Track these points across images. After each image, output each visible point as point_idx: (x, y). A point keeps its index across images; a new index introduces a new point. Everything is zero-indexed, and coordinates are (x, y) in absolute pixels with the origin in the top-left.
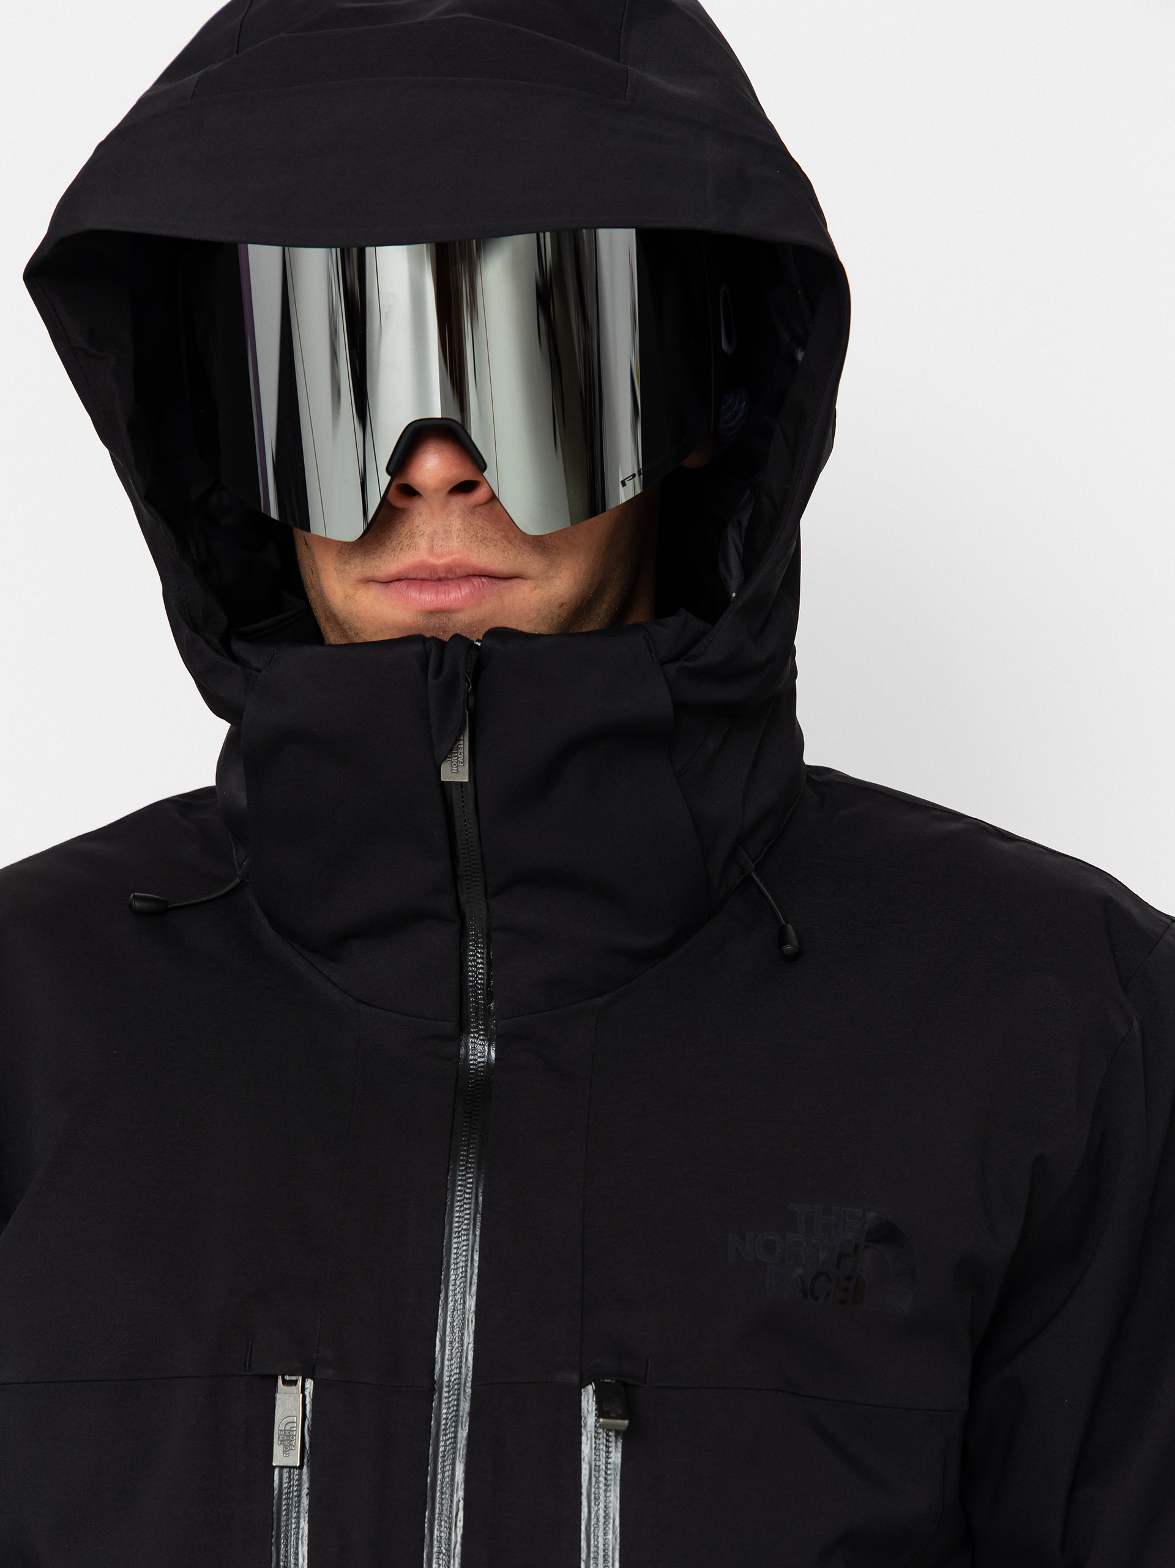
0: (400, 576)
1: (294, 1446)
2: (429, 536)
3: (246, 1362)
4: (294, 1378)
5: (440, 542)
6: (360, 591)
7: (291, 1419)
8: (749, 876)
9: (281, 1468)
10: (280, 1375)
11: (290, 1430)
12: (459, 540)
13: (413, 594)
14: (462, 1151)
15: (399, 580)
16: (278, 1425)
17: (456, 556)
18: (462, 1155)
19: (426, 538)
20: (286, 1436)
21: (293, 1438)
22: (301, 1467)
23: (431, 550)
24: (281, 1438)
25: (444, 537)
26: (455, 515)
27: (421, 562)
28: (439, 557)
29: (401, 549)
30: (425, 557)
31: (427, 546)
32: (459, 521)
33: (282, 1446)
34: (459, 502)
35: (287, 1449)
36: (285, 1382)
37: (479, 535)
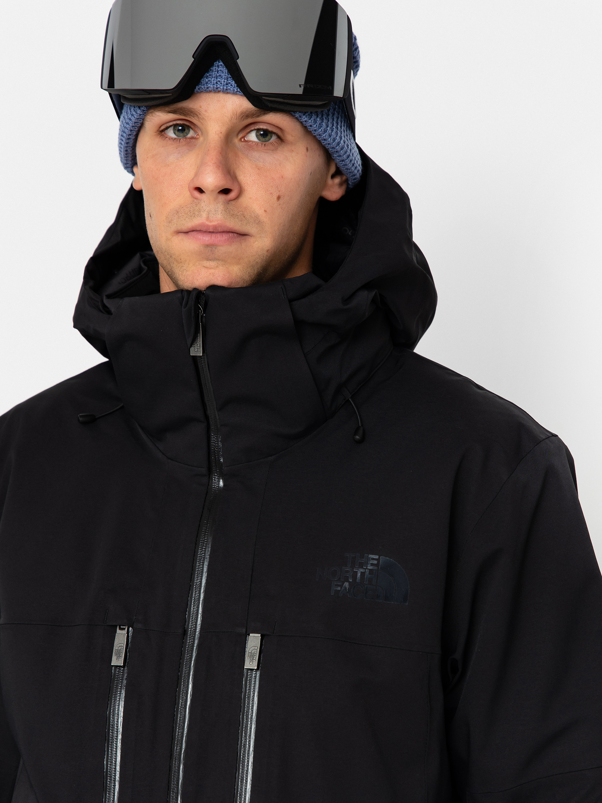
0: (194, 229)
1: (121, 657)
2: (207, 212)
3: (104, 619)
4: (124, 627)
5: (212, 215)
6: (174, 237)
7: (121, 645)
8: (348, 400)
9: (116, 666)
10: (118, 625)
11: (120, 650)
12: (222, 214)
13: (200, 237)
14: (204, 527)
15: (193, 231)
16: (116, 648)
17: (219, 222)
18: (204, 529)
19: (206, 213)
20: (118, 652)
21: (121, 653)
22: (124, 667)
23: (208, 218)
24: (116, 653)
25: (214, 213)
26: (221, 204)
27: (202, 223)
28: (211, 222)
29: (194, 216)
30: (204, 221)
31: (206, 216)
32: (222, 206)
33: (116, 656)
34: (222, 197)
35: (119, 657)
36: (120, 629)
37: (231, 213)
